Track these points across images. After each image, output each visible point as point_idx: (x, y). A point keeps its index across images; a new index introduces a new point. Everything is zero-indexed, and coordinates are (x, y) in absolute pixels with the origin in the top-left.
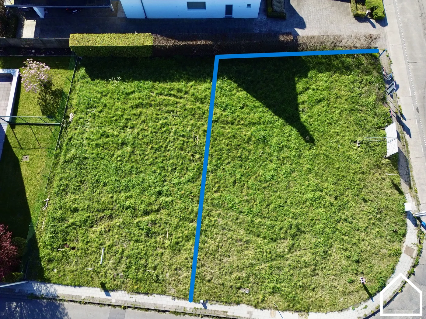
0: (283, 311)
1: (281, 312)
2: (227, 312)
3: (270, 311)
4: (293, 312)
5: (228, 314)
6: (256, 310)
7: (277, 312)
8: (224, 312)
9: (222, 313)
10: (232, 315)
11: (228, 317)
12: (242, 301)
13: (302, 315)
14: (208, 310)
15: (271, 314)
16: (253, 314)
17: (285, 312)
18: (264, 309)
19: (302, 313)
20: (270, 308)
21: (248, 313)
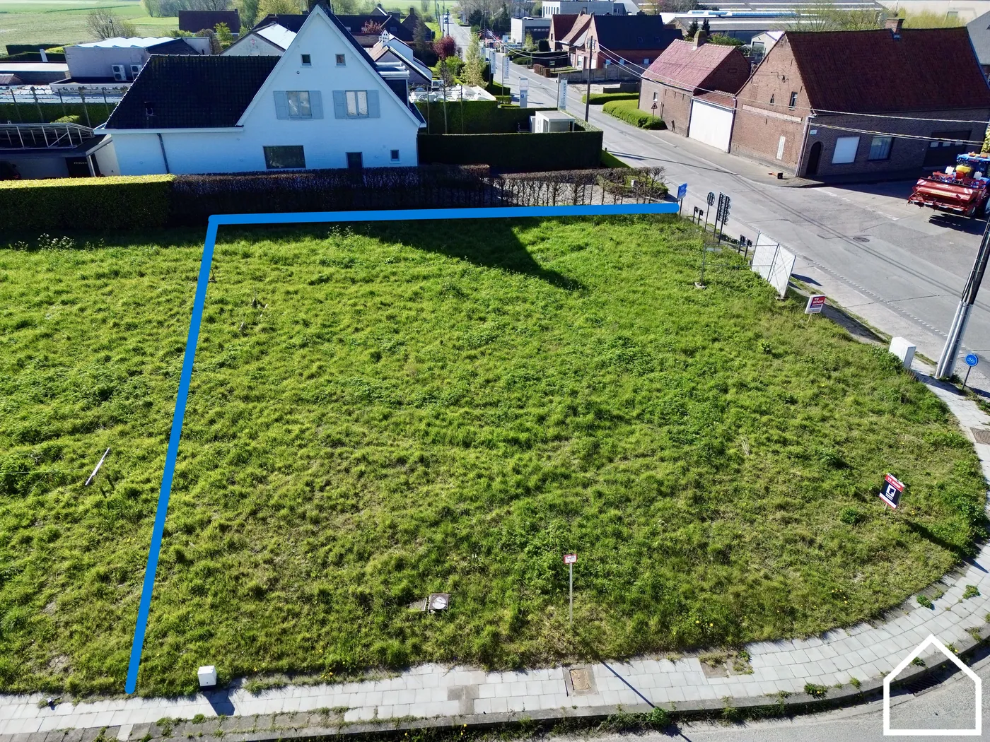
0: (624, 656)
1: (616, 666)
2: (341, 711)
3: (560, 670)
4: (674, 655)
5: (349, 717)
6: (494, 677)
7: (597, 668)
8: (325, 712)
9: (317, 718)
10: (368, 716)
11: (346, 731)
12: (417, 649)
13: (718, 661)
14: (239, 718)
15: (569, 682)
16: (483, 693)
17: (637, 664)
18: (533, 667)
19: (717, 653)
20: (560, 655)
21: (454, 694)
